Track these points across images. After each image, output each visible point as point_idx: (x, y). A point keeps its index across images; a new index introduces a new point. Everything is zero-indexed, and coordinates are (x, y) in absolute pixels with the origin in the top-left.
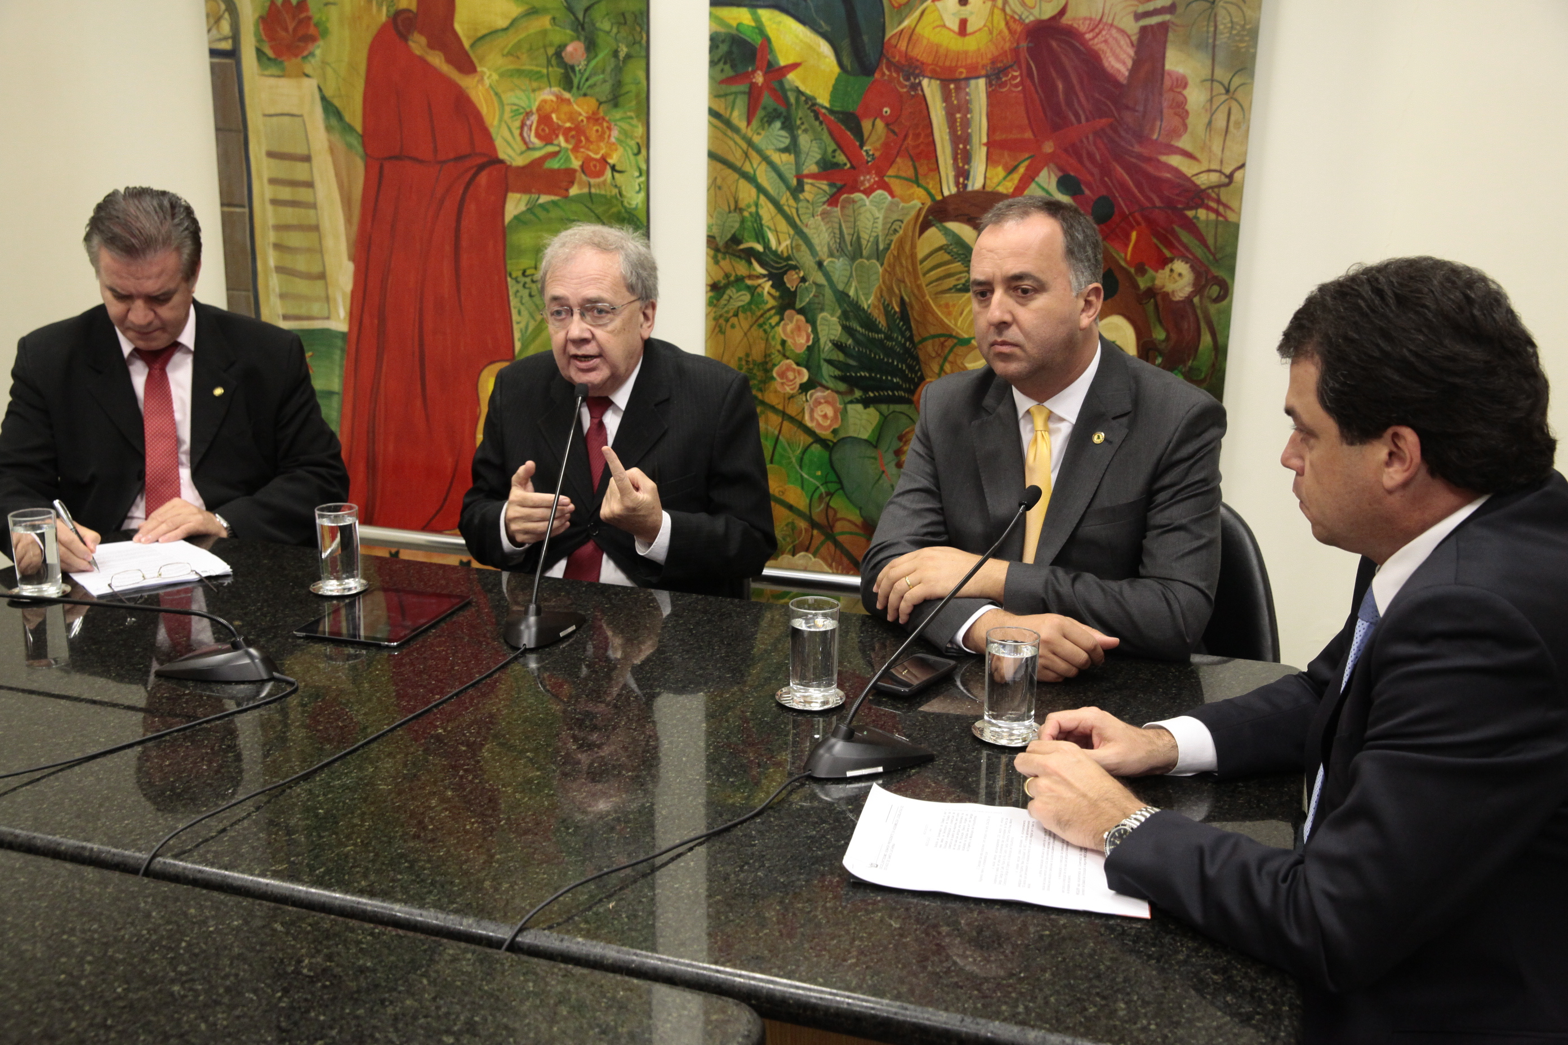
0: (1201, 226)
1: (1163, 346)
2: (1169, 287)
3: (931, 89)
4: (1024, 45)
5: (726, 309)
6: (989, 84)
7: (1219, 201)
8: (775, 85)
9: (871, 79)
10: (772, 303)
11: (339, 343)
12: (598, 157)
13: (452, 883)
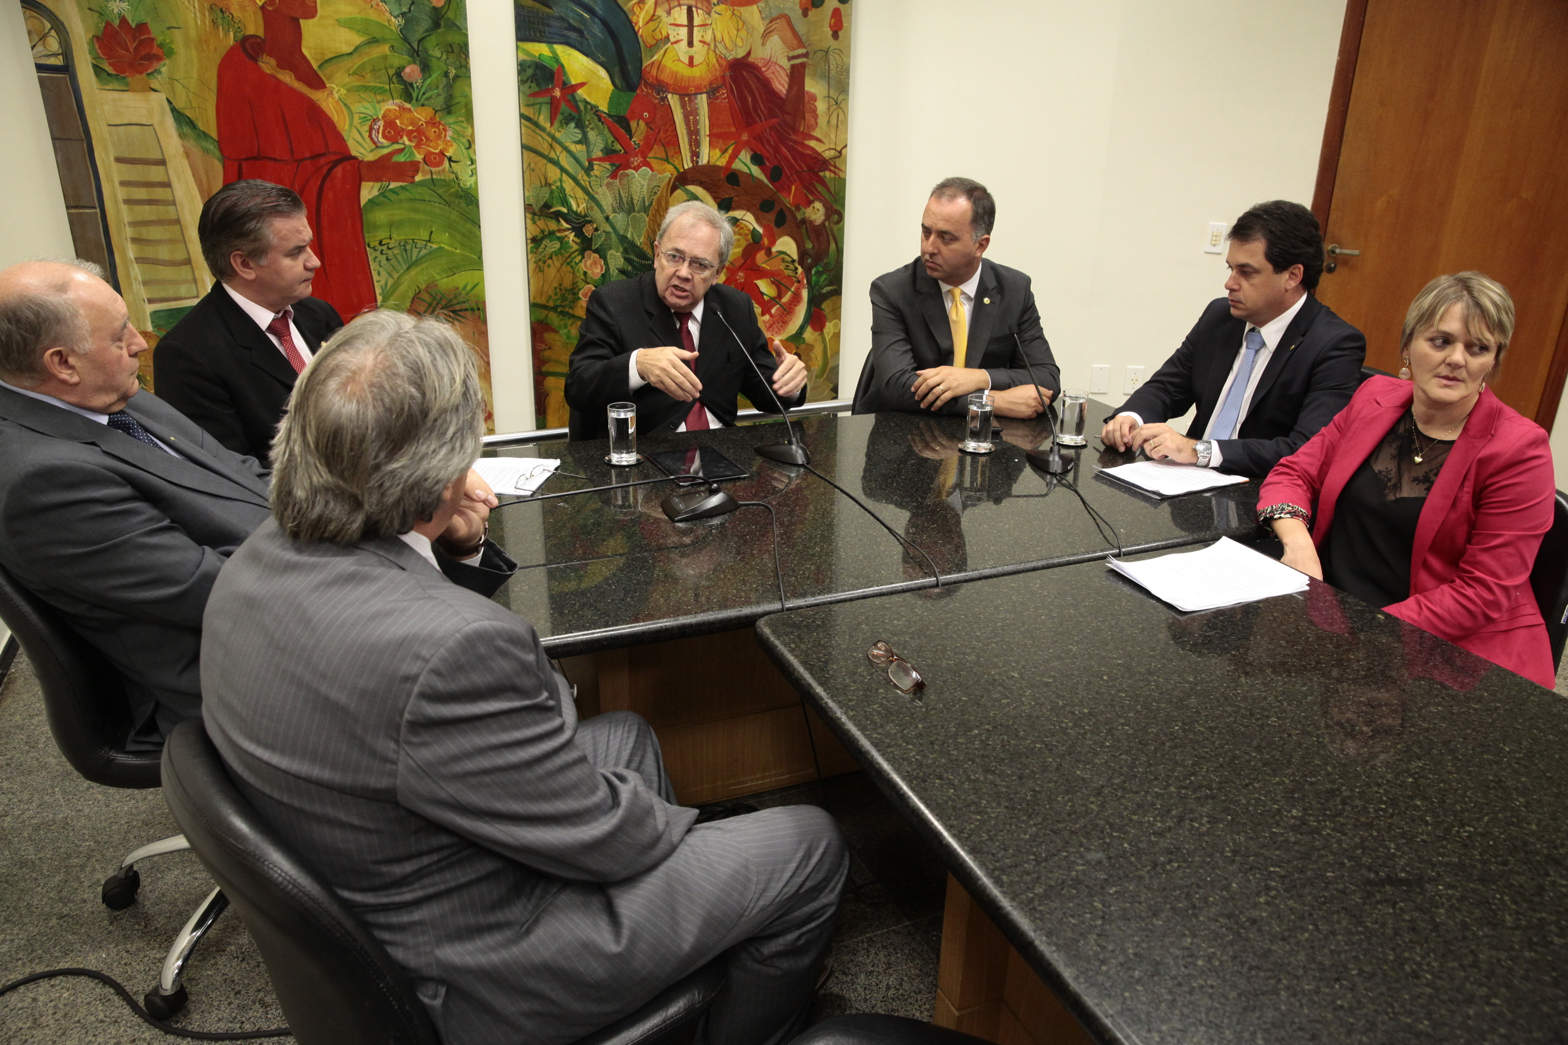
0: (827, 181)
1: (811, 252)
2: (813, 217)
3: (673, 100)
4: (728, 74)
5: (542, 255)
6: (709, 98)
7: (835, 167)
8: (570, 97)
9: (635, 94)
10: (575, 247)
12: (437, 151)
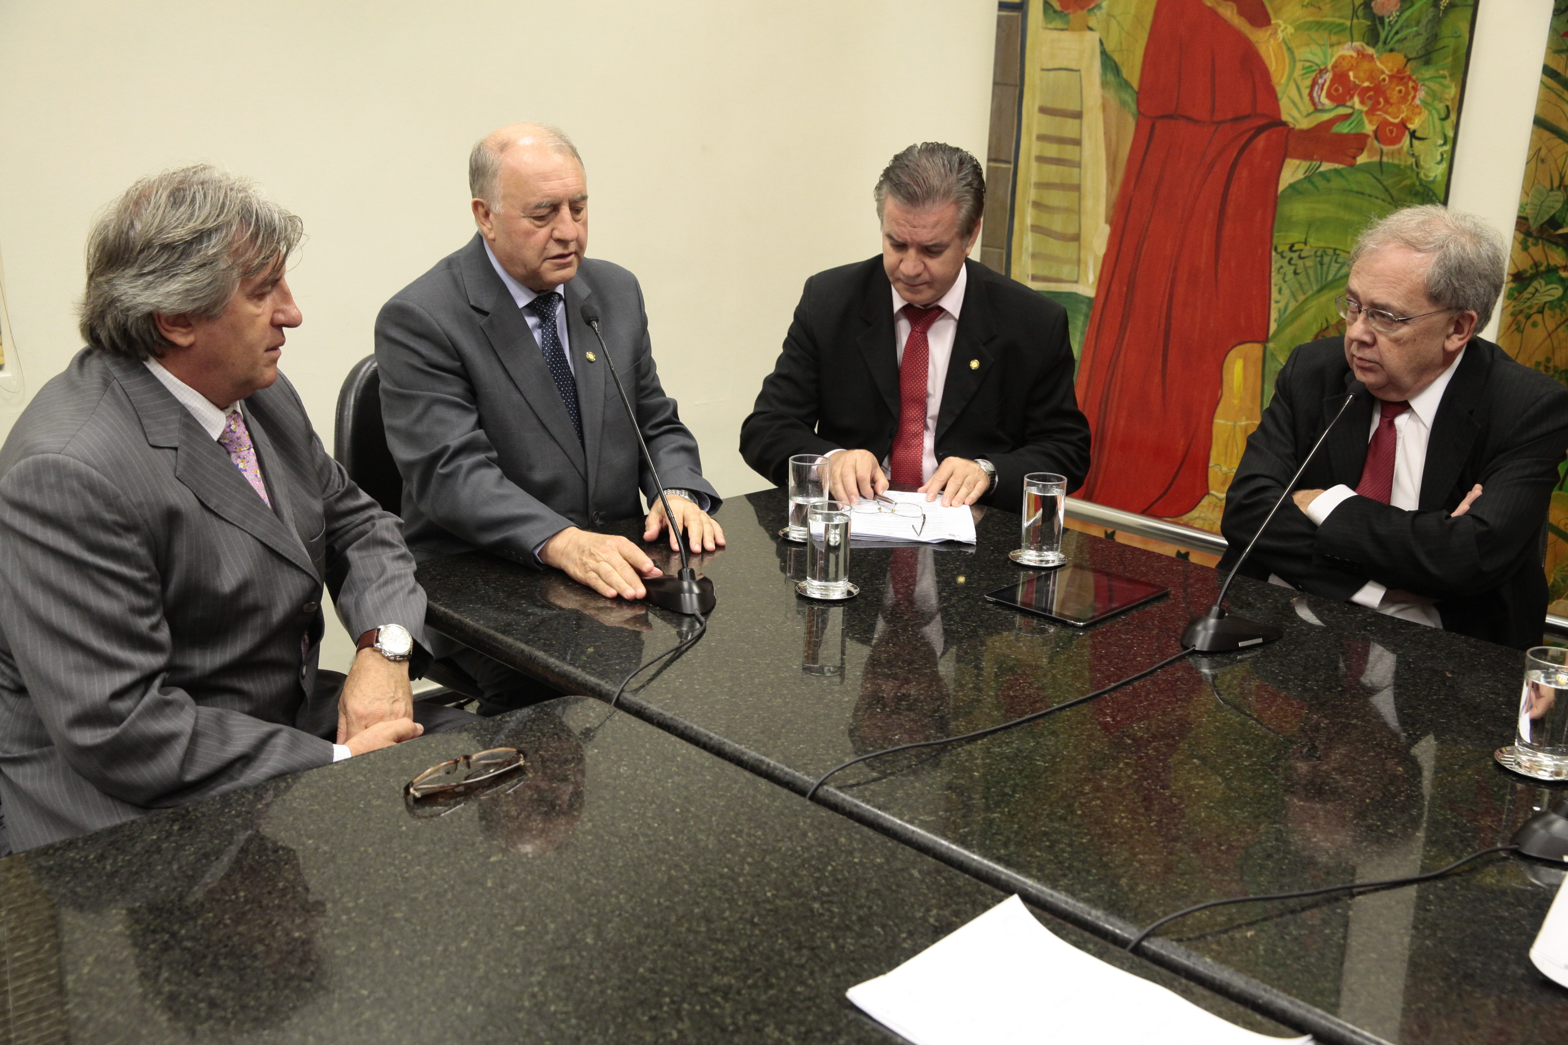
5: (1528, 304)
11: (1084, 308)
12: (1397, 121)
13: (1088, 872)
